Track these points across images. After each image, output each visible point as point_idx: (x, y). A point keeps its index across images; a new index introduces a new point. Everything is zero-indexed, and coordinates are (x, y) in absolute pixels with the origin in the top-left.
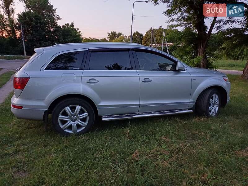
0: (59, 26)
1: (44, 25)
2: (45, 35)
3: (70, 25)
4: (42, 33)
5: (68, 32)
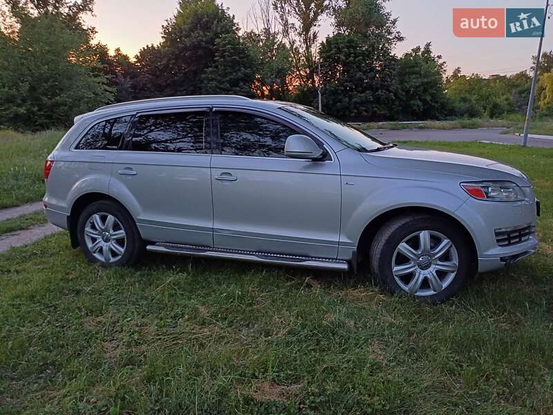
0: (393, 57)
1: (361, 57)
2: (362, 80)
3: (422, 50)
4: (356, 75)
5: (413, 67)
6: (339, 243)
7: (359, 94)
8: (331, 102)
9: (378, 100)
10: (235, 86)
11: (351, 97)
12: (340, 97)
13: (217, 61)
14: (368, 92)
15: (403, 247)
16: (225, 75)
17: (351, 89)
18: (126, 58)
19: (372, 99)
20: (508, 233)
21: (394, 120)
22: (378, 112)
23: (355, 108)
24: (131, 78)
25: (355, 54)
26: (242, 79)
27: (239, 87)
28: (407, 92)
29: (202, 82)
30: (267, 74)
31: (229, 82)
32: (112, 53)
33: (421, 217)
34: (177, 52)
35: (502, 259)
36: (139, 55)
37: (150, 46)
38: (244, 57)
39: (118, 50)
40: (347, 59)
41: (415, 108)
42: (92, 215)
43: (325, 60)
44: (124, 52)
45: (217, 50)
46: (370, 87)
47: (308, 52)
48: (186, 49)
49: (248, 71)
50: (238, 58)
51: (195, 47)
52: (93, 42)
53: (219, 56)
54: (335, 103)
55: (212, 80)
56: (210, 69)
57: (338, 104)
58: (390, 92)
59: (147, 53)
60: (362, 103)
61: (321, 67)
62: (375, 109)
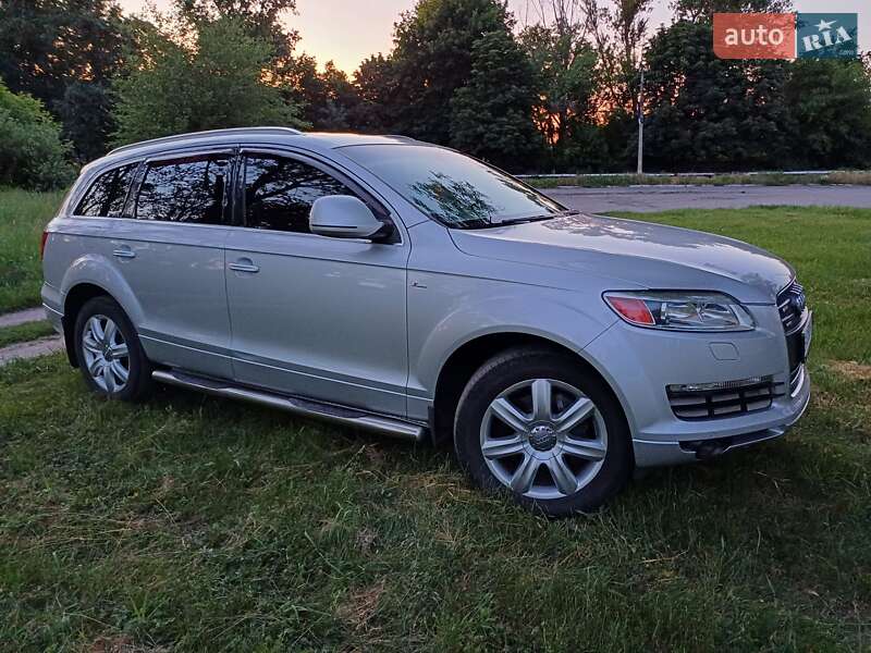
6: (406, 390)
7: (711, 124)
8: (660, 139)
9: (745, 134)
10: (502, 116)
11: (696, 129)
12: (677, 129)
13: (475, 75)
14: (728, 119)
15: (501, 406)
16: (487, 98)
17: (699, 117)
18: (342, 76)
19: (735, 133)
20: (708, 395)
21: (774, 169)
22: (745, 154)
23: (704, 148)
24: (347, 107)
25: (708, 55)
26: (513, 104)
27: (507, 117)
28: (803, 119)
29: (450, 110)
30: (553, 93)
31: (491, 109)
32: (321, 69)
33: (533, 353)
34: (415, 64)
35: (684, 445)
36: (359, 70)
37: (376, 56)
38: (516, 68)
39: (330, 64)
40: (692, 63)
41: (817, 146)
42: (88, 318)
43: (654, 68)
44: (338, 67)
45: (475, 59)
46: (733, 112)
47: (628, 55)
48: (429, 58)
49: (523, 90)
50: (507, 70)
51: (442, 55)
52: (295, 54)
53: (477, 68)
54: (667, 139)
55: (466, 106)
56: (464, 89)
57: (674, 141)
58: (770, 119)
59: (372, 68)
60: (715, 140)
61: (647, 78)
62: (740, 149)
